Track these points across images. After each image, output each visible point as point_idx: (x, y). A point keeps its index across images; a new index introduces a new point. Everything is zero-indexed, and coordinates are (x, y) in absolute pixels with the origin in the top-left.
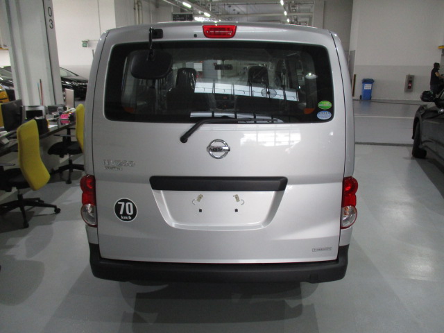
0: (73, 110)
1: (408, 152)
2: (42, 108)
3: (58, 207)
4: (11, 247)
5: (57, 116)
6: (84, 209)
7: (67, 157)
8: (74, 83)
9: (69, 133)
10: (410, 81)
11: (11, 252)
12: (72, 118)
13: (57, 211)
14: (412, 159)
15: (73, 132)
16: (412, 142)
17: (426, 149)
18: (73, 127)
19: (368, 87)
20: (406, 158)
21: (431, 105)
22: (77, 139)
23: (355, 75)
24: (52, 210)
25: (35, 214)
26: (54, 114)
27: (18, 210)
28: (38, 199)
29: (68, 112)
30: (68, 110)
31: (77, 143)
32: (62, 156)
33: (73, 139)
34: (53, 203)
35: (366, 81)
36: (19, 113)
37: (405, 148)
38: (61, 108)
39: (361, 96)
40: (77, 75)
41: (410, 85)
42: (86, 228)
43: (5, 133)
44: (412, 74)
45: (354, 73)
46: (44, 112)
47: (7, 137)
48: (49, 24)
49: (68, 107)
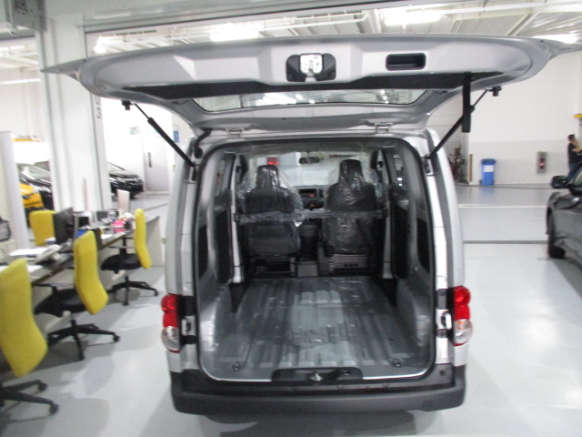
0: (128, 215)
1: (542, 251)
2: (87, 214)
3: (118, 334)
4: (65, 383)
5: (108, 224)
6: (165, 333)
7: (122, 272)
8: (120, 179)
9: (124, 244)
10: (542, 159)
11: (66, 389)
12: (128, 226)
13: (116, 339)
14: (548, 260)
15: (129, 243)
16: (545, 237)
17: (563, 247)
18: (129, 236)
19: (488, 168)
20: (540, 259)
21: (565, 192)
22: (136, 250)
23: (471, 155)
24: (109, 338)
25: (90, 344)
26: (105, 221)
27: (70, 339)
28: (92, 325)
29: (122, 219)
30: (121, 216)
31: (135, 256)
32: (116, 272)
33: (130, 251)
34: (111, 330)
35: (486, 162)
36: (70, 223)
37: (538, 246)
38: (113, 213)
39: (481, 182)
40: (123, 169)
41: (542, 164)
42: (167, 353)
43: (57, 247)
44: (544, 150)
45: (470, 153)
46: (91, 219)
47: (60, 252)
48: (96, 113)
49: (120, 211)
